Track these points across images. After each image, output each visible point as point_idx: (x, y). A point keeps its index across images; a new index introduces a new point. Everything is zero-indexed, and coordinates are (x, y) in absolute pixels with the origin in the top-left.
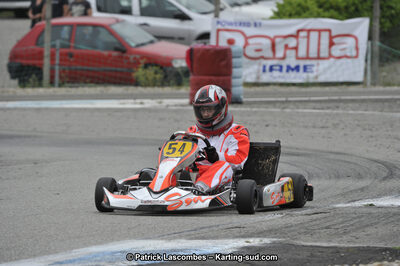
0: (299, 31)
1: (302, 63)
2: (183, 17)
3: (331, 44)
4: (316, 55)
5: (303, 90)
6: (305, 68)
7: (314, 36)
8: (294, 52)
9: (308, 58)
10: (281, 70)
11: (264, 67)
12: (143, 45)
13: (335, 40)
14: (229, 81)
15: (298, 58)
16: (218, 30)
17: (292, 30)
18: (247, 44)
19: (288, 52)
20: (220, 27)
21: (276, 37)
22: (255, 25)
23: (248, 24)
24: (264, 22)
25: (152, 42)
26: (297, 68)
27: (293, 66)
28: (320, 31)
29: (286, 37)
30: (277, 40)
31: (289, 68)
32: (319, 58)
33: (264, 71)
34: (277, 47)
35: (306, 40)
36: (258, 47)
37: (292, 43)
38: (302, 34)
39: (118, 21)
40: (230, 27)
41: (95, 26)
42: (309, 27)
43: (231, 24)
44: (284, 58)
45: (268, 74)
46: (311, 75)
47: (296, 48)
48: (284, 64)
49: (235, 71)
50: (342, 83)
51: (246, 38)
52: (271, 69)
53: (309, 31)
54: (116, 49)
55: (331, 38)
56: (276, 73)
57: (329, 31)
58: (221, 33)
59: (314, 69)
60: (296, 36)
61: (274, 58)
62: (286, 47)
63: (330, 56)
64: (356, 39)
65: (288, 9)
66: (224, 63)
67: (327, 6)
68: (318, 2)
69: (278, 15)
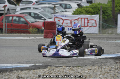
0: (78, 18)
3: (88, 22)
7: (83, 20)
11: (68, 29)
18: (63, 22)
20: (55, 17)
22: (66, 16)
23: (63, 16)
28: (85, 18)
29: (75, 20)
30: (72, 21)
32: (84, 26)
33: (68, 30)
34: (72, 23)
35: (80, 21)
36: (67, 23)
38: (79, 19)
39: (26, 15)
42: (81, 17)
50: (92, 34)
51: (63, 20)
53: (81, 18)
54: (25, 23)
55: (88, 20)
57: (87, 18)
60: (78, 20)
61: (71, 26)
62: (75, 23)
63: (88, 26)
64: (95, 21)
65: (77, 12)
66: (54, 26)
67: (88, 12)
68: (85, 11)
69: (74, 14)
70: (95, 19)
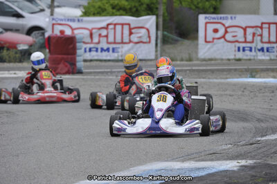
0: (108, 25)
1: (111, 46)
3: (131, 33)
6: (113, 49)
7: (119, 28)
8: (105, 38)
9: (115, 43)
10: (97, 50)
11: (86, 49)
13: (133, 31)
15: (108, 43)
16: (53, 25)
17: (104, 24)
18: (73, 33)
19: (101, 39)
20: (54, 22)
21: (93, 29)
22: (79, 20)
23: (73, 20)
25: (1, 32)
26: (108, 50)
27: (105, 48)
28: (122, 25)
29: (100, 29)
30: (94, 31)
31: (102, 50)
32: (122, 43)
33: (85, 52)
34: (94, 36)
35: (113, 31)
37: (104, 32)
38: (111, 27)
42: (115, 22)
43: (62, 20)
44: (99, 43)
45: (88, 53)
47: (107, 36)
48: (99, 47)
49: (77, 52)
51: (73, 29)
52: (90, 50)
53: (115, 25)
55: (130, 29)
56: (93, 53)
57: (129, 24)
58: (56, 27)
59: (120, 50)
60: (106, 28)
61: (92, 43)
62: (100, 35)
63: (130, 41)
64: (148, 30)
65: (92, 9)
66: (71, 46)
67: (118, 7)
68: (111, 5)
69: (86, 14)
70: (147, 26)
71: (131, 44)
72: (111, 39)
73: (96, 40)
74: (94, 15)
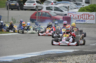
0: (83, 14)
1: (84, 20)
2: (62, 11)
3: (89, 17)
4: (86, 19)
5: (84, 25)
6: (84, 21)
7: (86, 15)
9: (85, 19)
10: (80, 21)
11: (77, 20)
12: (54, 16)
13: (90, 16)
14: (70, 23)
15: (83, 19)
16: (68, 14)
17: (82, 14)
18: (73, 16)
19: (81, 18)
20: (69, 13)
22: (75, 13)
23: (74, 13)
24: (77, 12)
25: (56, 15)
26: (83, 21)
27: (82, 20)
28: (87, 14)
29: (81, 15)
30: (79, 16)
31: (81, 21)
32: (87, 19)
33: (77, 21)
34: (79, 17)
36: (76, 17)
37: (82, 16)
38: (84, 15)
39: (50, 11)
40: (70, 13)
41: (46, 12)
42: (85, 13)
43: (71, 13)
44: (80, 19)
45: (77, 22)
46: (85, 22)
47: (82, 17)
48: (80, 20)
49: (71, 21)
50: (92, 24)
51: (73, 15)
52: (78, 21)
53: (85, 14)
54: (50, 17)
55: (89, 15)
56: (79, 22)
57: (89, 14)
58: (69, 14)
59: (86, 21)
60: (82, 15)
61: (78, 19)
62: (81, 17)
63: (89, 19)
64: (93, 16)
65: (81, 10)
66: (69, 19)
67: (88, 10)
68: (86, 9)
69: (79, 11)
70: (93, 15)
71: (89, 20)
72: (84, 18)
73: (79, 18)
74: (81, 11)
